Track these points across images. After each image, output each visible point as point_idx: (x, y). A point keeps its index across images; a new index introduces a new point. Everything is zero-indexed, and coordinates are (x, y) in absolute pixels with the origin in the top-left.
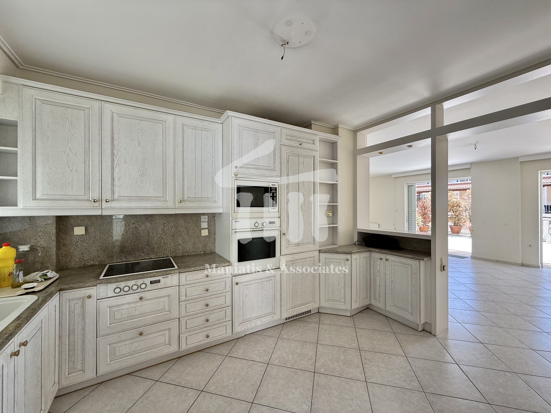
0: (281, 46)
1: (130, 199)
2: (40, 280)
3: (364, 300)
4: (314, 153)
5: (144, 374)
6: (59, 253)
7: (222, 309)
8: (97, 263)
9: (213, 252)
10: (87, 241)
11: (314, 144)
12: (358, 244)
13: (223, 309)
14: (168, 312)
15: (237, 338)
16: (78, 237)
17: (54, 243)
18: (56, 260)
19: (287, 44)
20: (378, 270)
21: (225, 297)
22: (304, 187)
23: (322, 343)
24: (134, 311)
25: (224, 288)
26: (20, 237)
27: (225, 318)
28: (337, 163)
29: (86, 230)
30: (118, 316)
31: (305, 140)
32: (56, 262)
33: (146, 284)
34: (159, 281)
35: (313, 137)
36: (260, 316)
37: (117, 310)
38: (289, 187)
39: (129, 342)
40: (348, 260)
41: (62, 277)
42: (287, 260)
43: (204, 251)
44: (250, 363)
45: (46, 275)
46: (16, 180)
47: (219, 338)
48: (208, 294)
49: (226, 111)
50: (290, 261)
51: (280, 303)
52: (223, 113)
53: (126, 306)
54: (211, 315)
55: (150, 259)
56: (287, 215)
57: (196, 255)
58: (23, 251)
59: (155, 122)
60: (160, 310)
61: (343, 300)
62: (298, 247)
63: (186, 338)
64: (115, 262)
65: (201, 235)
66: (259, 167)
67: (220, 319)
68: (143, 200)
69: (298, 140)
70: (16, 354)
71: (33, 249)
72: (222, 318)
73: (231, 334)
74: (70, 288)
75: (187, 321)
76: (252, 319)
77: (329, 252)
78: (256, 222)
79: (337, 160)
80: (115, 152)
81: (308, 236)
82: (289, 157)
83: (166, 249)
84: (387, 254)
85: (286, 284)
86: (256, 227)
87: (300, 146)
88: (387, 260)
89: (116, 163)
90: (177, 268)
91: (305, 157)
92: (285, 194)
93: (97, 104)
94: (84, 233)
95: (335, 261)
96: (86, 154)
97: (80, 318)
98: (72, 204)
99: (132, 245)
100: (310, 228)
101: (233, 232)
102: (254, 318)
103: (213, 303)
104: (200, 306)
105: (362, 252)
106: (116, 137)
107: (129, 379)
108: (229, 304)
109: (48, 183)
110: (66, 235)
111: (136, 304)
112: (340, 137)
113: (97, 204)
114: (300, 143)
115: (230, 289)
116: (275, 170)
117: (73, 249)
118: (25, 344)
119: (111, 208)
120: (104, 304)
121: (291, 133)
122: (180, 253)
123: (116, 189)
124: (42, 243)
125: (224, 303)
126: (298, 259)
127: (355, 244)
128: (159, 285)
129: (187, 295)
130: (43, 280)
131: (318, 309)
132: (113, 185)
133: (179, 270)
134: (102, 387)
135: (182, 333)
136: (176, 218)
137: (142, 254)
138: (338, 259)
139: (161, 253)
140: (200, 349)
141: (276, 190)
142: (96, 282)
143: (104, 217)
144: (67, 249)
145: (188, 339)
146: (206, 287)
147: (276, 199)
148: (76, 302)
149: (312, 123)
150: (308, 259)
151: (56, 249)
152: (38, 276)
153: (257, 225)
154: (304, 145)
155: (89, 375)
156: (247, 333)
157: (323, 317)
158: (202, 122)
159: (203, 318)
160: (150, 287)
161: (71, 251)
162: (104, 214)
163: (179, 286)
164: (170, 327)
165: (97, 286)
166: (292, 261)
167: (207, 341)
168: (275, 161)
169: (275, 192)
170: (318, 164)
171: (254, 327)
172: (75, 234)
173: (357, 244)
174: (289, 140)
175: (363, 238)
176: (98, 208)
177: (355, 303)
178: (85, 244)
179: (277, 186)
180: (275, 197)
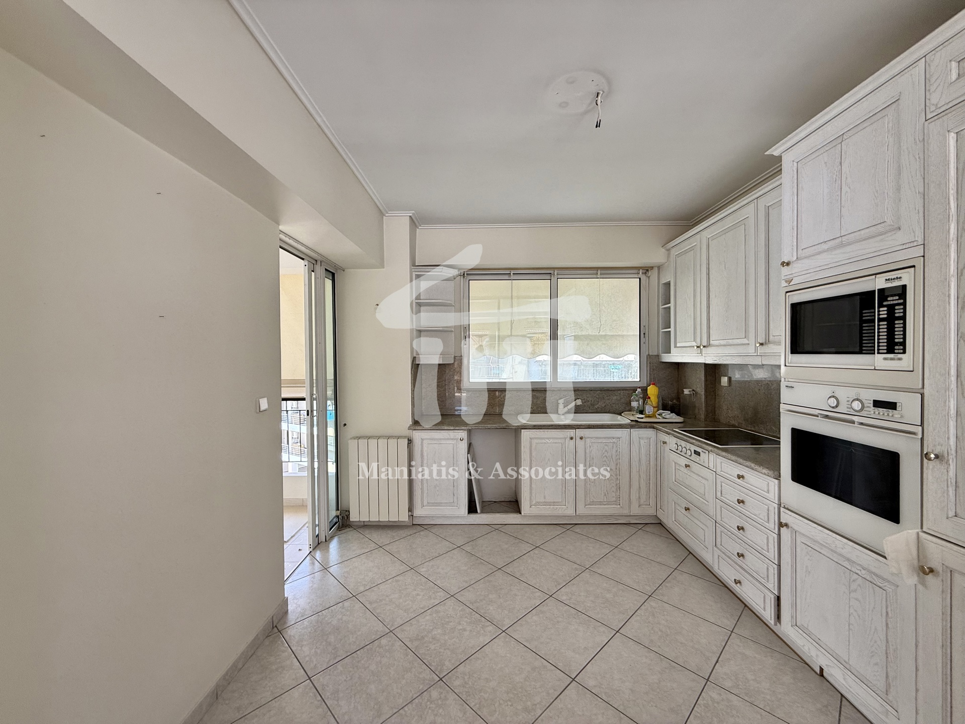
6: (715, 404)
10: (730, 395)
14: (707, 503)
16: (724, 388)
17: (703, 391)
21: (767, 538)
24: (686, 478)
25: (766, 518)
29: (729, 381)
30: (678, 476)
32: (707, 411)
33: (691, 451)
34: (699, 454)
36: (845, 662)
37: (677, 468)
45: (662, 415)
53: (682, 469)
59: (737, 226)
60: (701, 494)
66: (844, 239)
71: (694, 394)
72: (762, 575)
75: (722, 533)
78: (833, 395)
80: (710, 286)
86: (833, 407)
94: (728, 385)
104: (734, 523)
109: (680, 331)
111: (687, 472)
115: (776, 529)
116: (898, 226)
119: (709, 355)
120: (672, 457)
123: (711, 331)
125: (766, 549)
128: (700, 460)
129: (723, 493)
132: (709, 327)
133: (716, 449)
135: (717, 546)
141: (903, 295)
144: (719, 400)
146: (743, 497)
147: (905, 327)
148: (662, 444)
151: (705, 397)
153: (833, 402)
160: (694, 457)
163: (716, 473)
165: (668, 434)
169: (902, 300)
172: (721, 385)
178: (729, 398)
179: (906, 278)
180: (899, 318)
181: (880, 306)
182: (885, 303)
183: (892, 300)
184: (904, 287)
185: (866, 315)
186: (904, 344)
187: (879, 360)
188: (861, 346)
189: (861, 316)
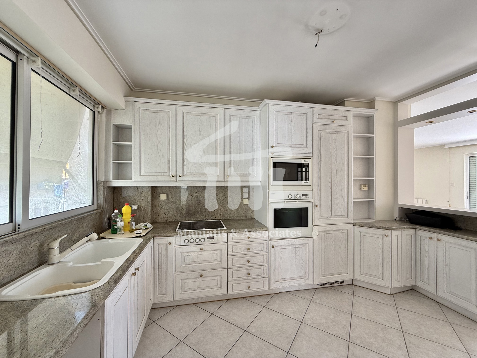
0: (315, 35)
1: (194, 175)
2: (143, 229)
3: (408, 280)
4: (347, 129)
5: (204, 306)
6: (152, 212)
7: (260, 266)
8: (173, 221)
9: (252, 218)
10: (167, 204)
11: (347, 120)
12: (400, 220)
13: (262, 267)
14: (220, 263)
15: (273, 293)
16: (162, 201)
17: (150, 205)
18: (151, 216)
19: (321, 32)
20: (427, 250)
21: (263, 257)
22: (337, 163)
23: (357, 315)
24: (197, 258)
25: (262, 249)
26: (132, 200)
27: (262, 274)
28: (373, 137)
29: (167, 197)
30: (187, 260)
31: (337, 118)
32: (151, 218)
33: (204, 239)
34: (213, 238)
35: (346, 114)
36: (294, 278)
37: (186, 255)
38: (321, 163)
39: (193, 280)
40: (387, 236)
41: (154, 228)
42: (319, 231)
43: (245, 217)
44: (285, 317)
45: (146, 226)
46: (131, 163)
47: (258, 290)
48: (249, 252)
49: (264, 100)
50: (322, 231)
51: (312, 268)
52: (262, 102)
53: (192, 254)
54: (251, 270)
55: (207, 220)
56: (320, 188)
57: (240, 220)
58: (134, 209)
59: (210, 116)
60: (214, 260)
61: (381, 276)
62: (331, 219)
63: (233, 286)
64: (184, 220)
65: (243, 203)
66: (292, 145)
67: (259, 275)
68: (202, 175)
69: (331, 118)
70: (134, 274)
71: (139, 208)
72: (260, 274)
73: (268, 289)
74: (159, 236)
75: (233, 272)
76: (286, 279)
77: (364, 226)
78: (290, 194)
79: (374, 134)
80: (185, 141)
81: (341, 208)
82: (322, 135)
83: (217, 213)
84: (439, 233)
85: (318, 253)
86: (290, 198)
87: (333, 124)
88: (439, 240)
89: (185, 149)
90: (226, 229)
91: (337, 133)
92: (317, 169)
93: (174, 108)
94: (166, 199)
95: (371, 235)
96: (168, 143)
97: (165, 257)
98: (160, 178)
99: (195, 208)
100: (343, 201)
101: (270, 203)
102: (288, 279)
103: (254, 260)
104: (243, 261)
105: (404, 228)
106: (185, 130)
107: (194, 308)
108: (266, 263)
109: (147, 164)
110: (156, 199)
111: (199, 253)
112: (377, 111)
113: (174, 179)
114: (333, 120)
115: (267, 251)
116: (307, 147)
117: (160, 209)
118: (138, 269)
119: (182, 181)
120: (179, 250)
121: (323, 112)
122: (227, 217)
123: (186, 168)
124: (144, 204)
125: (262, 262)
126: (331, 231)
127: (395, 219)
128: (214, 241)
129: (233, 251)
130: (145, 229)
131: (352, 281)
132: (183, 165)
133: (228, 230)
134: (177, 309)
135: (229, 281)
136: (225, 189)
137: (201, 216)
138: (375, 234)
139: (214, 216)
140: (243, 296)
141: (308, 166)
142: (174, 233)
143: (178, 188)
144: (156, 209)
145: (234, 286)
146: (248, 246)
147: (309, 174)
148: (162, 246)
149: (345, 100)
150: (342, 231)
151: (151, 208)
152: (142, 226)
153: (290, 196)
154: (337, 122)
155: (170, 298)
156: (281, 291)
157: (357, 290)
158: (244, 112)
159: (245, 272)
160: (207, 241)
161: (159, 211)
162: (178, 186)
163: (227, 243)
164: (221, 274)
165: (174, 236)
166: (324, 231)
167: (248, 291)
168: (307, 139)
169: (308, 167)
170: (352, 139)
171: (288, 286)
172: (161, 199)
173: (398, 220)
174: (321, 119)
175: (405, 214)
176: (175, 181)
177: (396, 281)
178: (166, 207)
179: (309, 161)
180: (308, 172)
181: (303, 168)
182: (304, 167)
183: (306, 167)
184: (309, 163)
185: (299, 170)
186: (308, 178)
187: (303, 183)
188: (298, 179)
189: (298, 170)
